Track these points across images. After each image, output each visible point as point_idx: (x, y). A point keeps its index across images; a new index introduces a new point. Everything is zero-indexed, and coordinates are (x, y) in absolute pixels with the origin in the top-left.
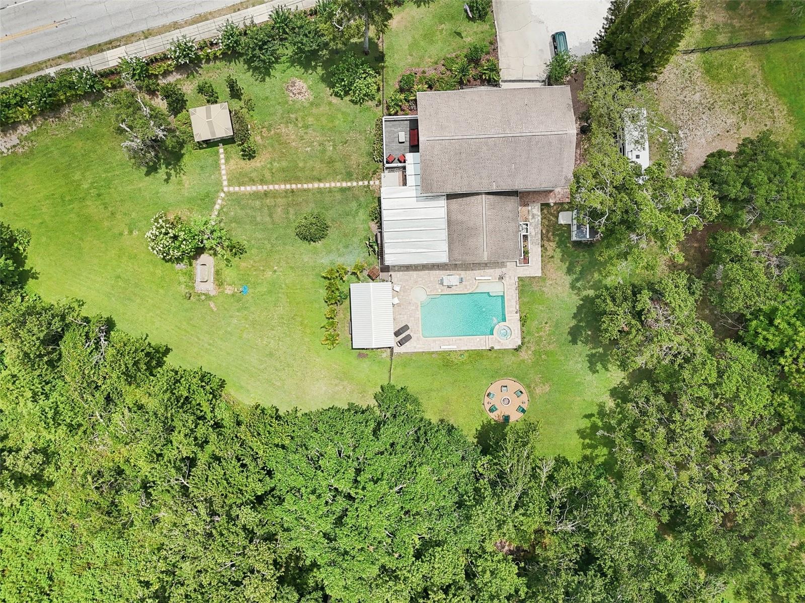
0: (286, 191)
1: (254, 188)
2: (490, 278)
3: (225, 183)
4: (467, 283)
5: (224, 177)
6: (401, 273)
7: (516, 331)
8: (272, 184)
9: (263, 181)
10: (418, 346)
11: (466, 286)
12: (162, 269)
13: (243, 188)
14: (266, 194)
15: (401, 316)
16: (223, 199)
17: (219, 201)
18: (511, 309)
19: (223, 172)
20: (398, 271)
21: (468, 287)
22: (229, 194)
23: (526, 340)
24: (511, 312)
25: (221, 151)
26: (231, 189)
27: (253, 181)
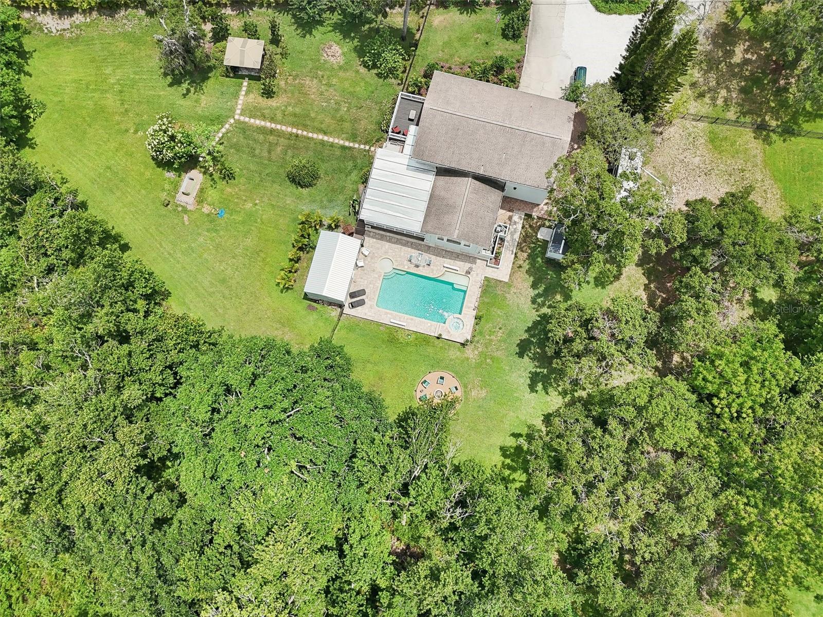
0: (291, 134)
1: (263, 123)
2: (458, 269)
3: (238, 112)
4: (435, 268)
5: (239, 107)
6: (375, 240)
7: (469, 326)
8: (280, 124)
9: (272, 120)
10: (370, 314)
11: (433, 270)
12: (153, 171)
13: (252, 121)
14: (272, 131)
15: (362, 280)
16: (231, 125)
17: (227, 126)
18: (469, 305)
19: (240, 102)
20: (373, 237)
21: (435, 272)
22: (238, 122)
23: (476, 339)
24: (469, 308)
25: (245, 84)
26: (242, 118)
27: (264, 117)
